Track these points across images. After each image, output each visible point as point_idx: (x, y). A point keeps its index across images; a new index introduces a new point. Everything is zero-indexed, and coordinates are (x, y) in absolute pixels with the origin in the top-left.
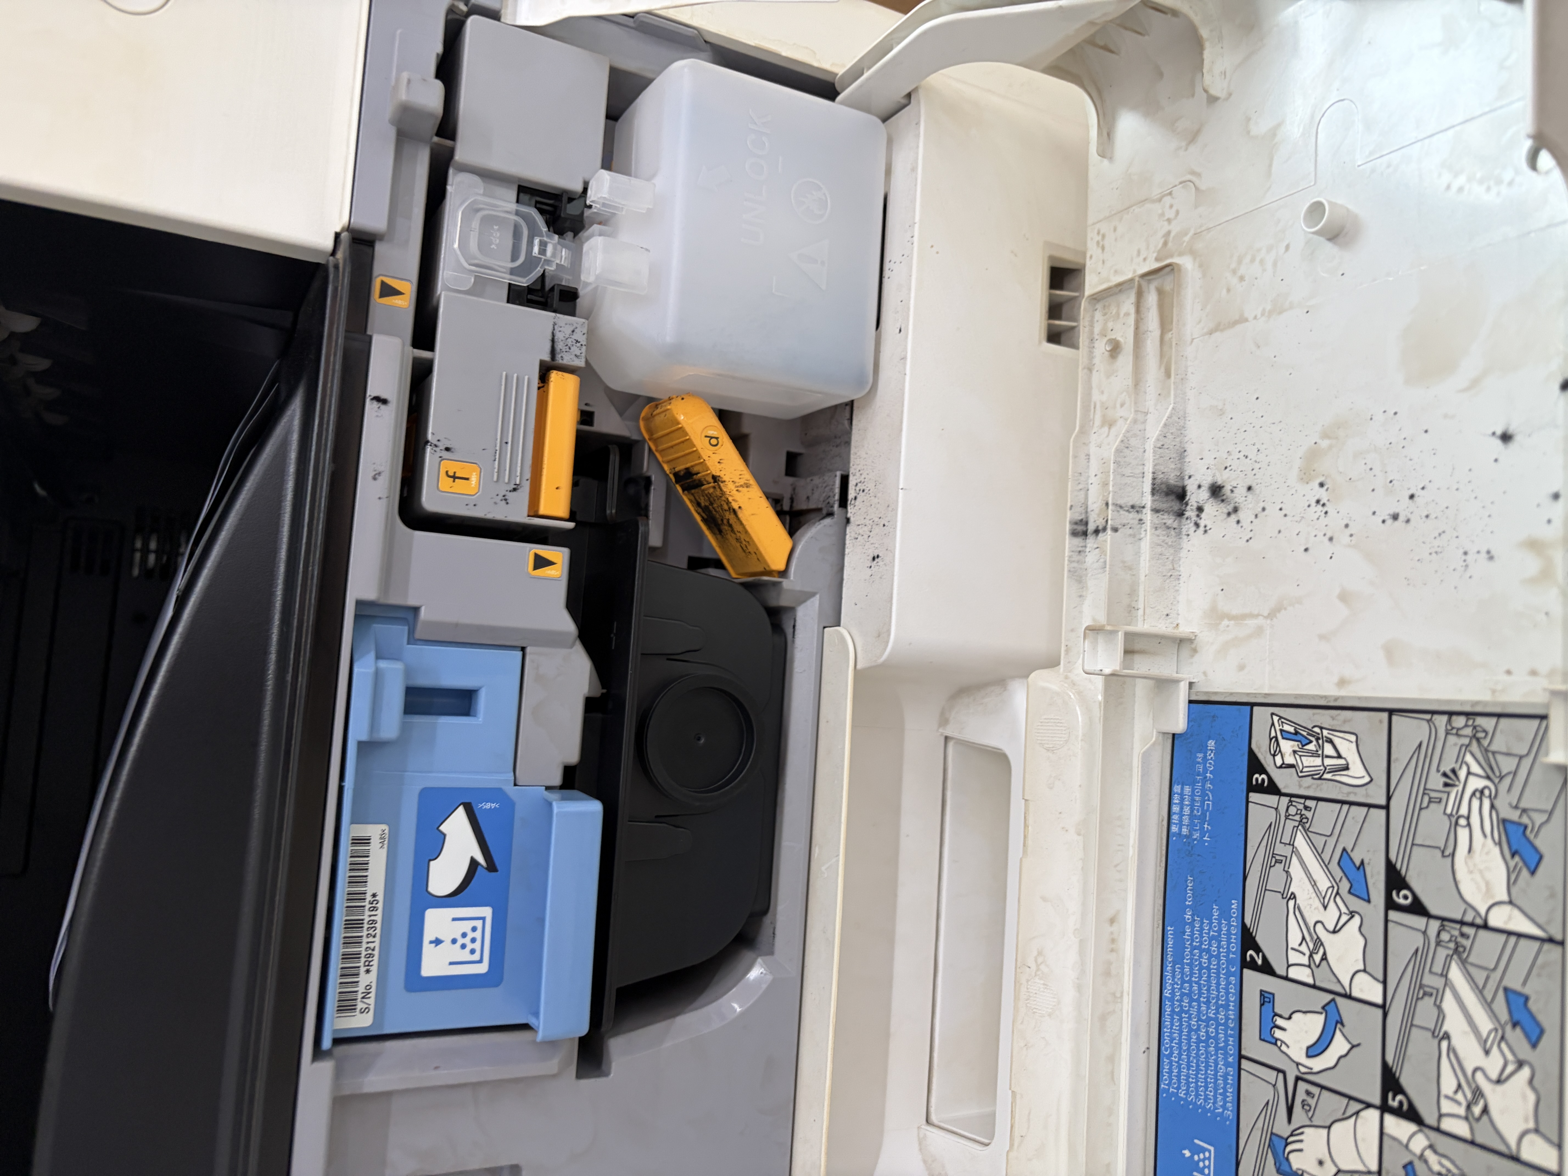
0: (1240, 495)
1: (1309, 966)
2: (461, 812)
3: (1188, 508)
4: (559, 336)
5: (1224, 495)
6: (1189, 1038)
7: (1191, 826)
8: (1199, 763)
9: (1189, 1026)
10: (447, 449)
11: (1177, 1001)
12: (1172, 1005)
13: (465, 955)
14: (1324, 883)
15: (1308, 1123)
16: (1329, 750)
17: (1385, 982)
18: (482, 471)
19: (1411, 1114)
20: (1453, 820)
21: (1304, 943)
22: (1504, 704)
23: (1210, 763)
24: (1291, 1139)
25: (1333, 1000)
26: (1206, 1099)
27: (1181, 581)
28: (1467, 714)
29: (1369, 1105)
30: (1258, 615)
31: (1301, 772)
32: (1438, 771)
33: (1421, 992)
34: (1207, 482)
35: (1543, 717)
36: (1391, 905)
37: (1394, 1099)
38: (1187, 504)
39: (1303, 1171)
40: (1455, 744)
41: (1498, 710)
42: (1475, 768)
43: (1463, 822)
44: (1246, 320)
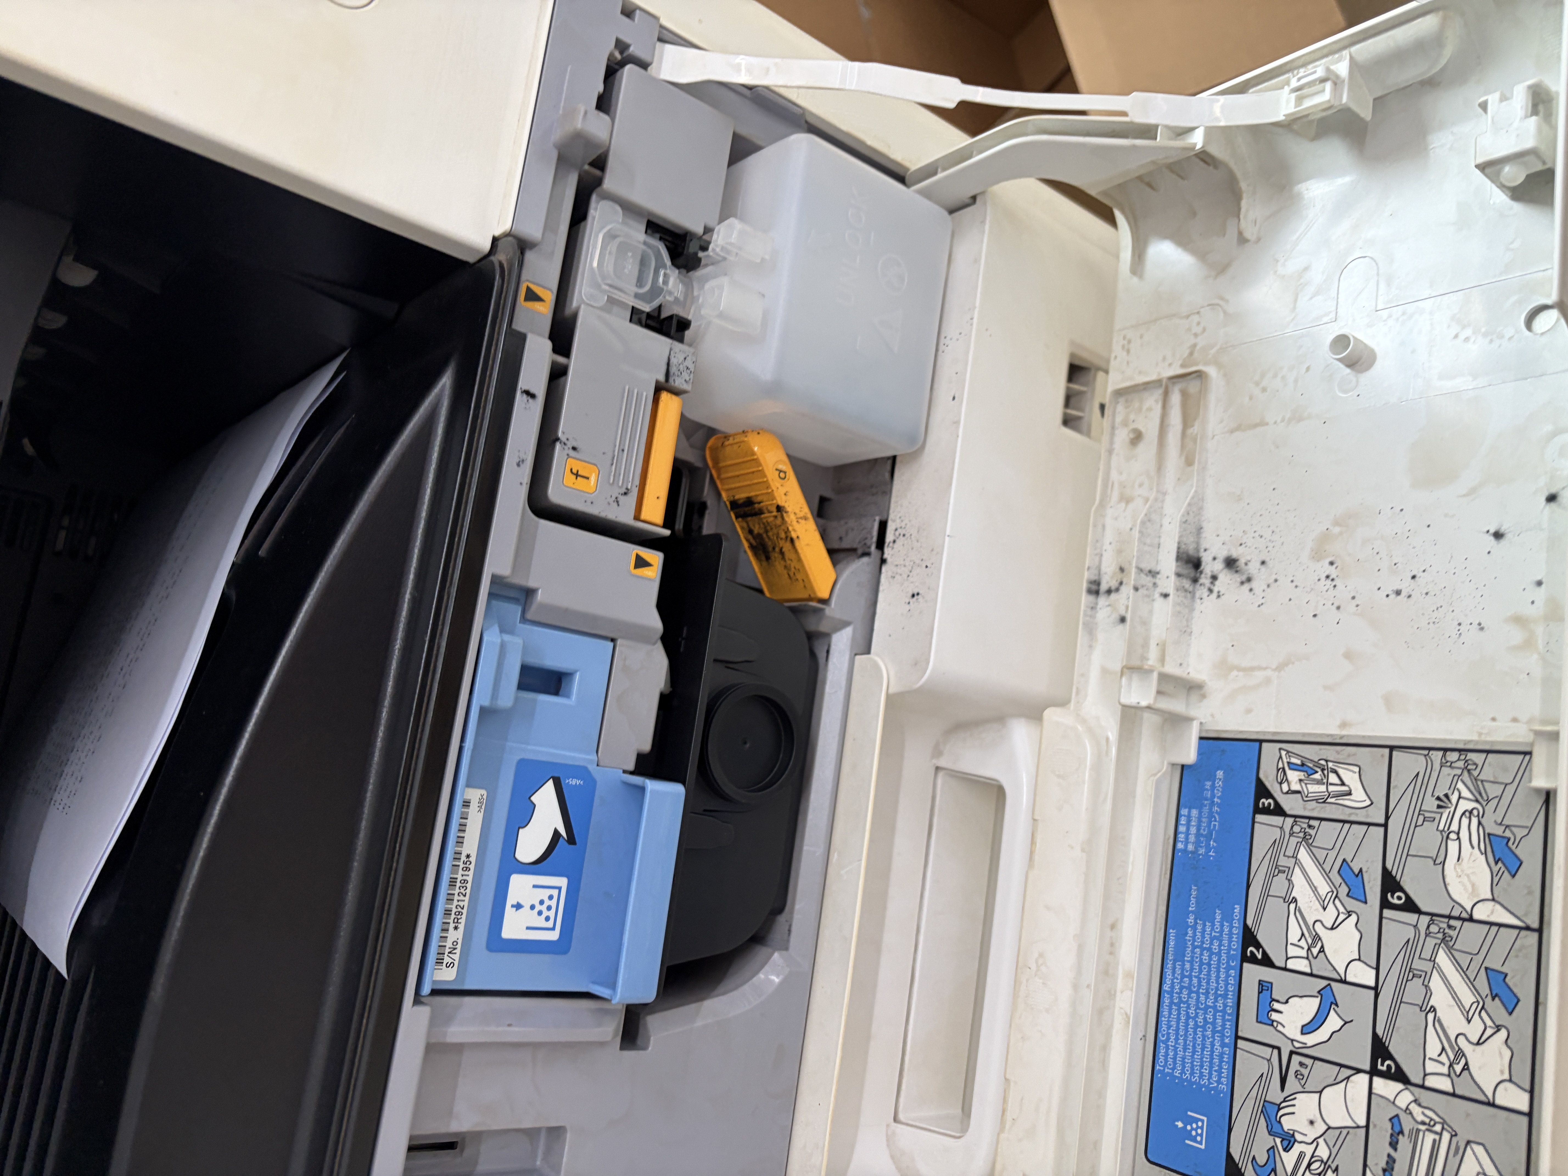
0: (1253, 568)
1: (1307, 958)
2: (550, 785)
3: (1203, 576)
4: (674, 361)
5: (1237, 567)
6: (1187, 1024)
7: (1197, 843)
8: (1207, 790)
9: (1188, 1013)
10: (574, 449)
11: (1177, 993)
12: (1171, 997)
13: (540, 922)
14: (1324, 888)
15: (1302, 1090)
16: (1333, 778)
17: (1377, 969)
18: (601, 472)
19: (1399, 1076)
20: (1445, 835)
21: (1303, 938)
22: (1492, 743)
23: (1218, 790)
24: (1283, 1105)
25: (1329, 985)
26: (1201, 1076)
27: (1193, 637)
28: (1460, 751)
29: (1359, 1071)
30: (1266, 669)
31: (1307, 797)
32: (1433, 795)
33: (1410, 974)
34: (1223, 554)
35: (1527, 753)
36: (1385, 904)
37: (1382, 1065)
38: (1201, 572)
39: (1294, 1131)
40: (1449, 775)
41: (1487, 747)
42: (1466, 793)
43: (1453, 836)
44: (1267, 424)
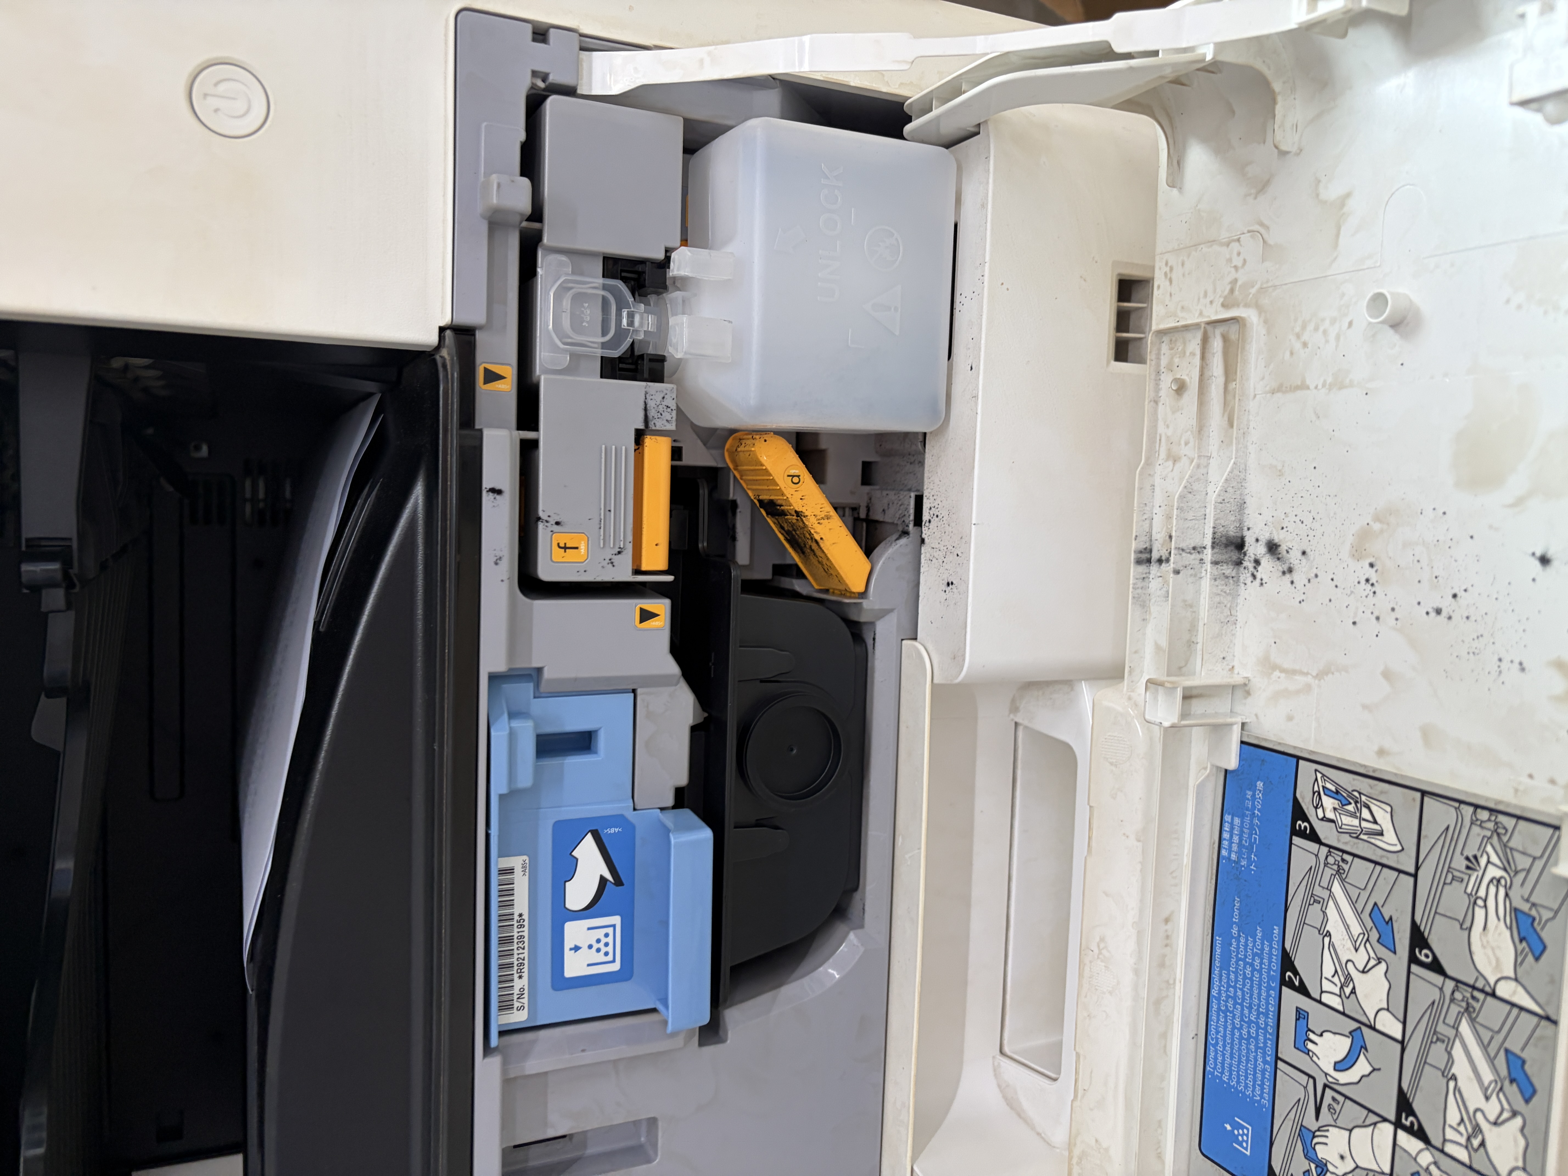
0: (1294, 557)
1: (1340, 996)
2: (589, 839)
3: (1246, 558)
4: (651, 404)
5: (1280, 554)
6: (1233, 1034)
7: (1239, 853)
8: (1248, 799)
9: (1233, 1023)
10: (557, 523)
11: (1223, 1001)
12: (1219, 1004)
13: (601, 958)
14: (1356, 929)
15: (1333, 1123)
16: (1366, 814)
17: (1404, 1023)
18: (590, 539)
20: (1472, 900)
21: (1336, 975)
22: (1523, 808)
23: (1258, 802)
24: (1317, 1133)
25: (1360, 1028)
26: (1246, 1086)
27: (1238, 626)
28: (1491, 810)
29: (1385, 1120)
30: (1307, 674)
31: (1341, 828)
32: (1462, 854)
33: (1434, 1037)
34: (1264, 537)
35: (1557, 828)
36: (1413, 959)
37: (1406, 1119)
38: (1245, 554)
39: (1327, 1161)
40: (1479, 835)
41: (1518, 812)
42: (1494, 859)
43: (1480, 902)
44: (1308, 388)
